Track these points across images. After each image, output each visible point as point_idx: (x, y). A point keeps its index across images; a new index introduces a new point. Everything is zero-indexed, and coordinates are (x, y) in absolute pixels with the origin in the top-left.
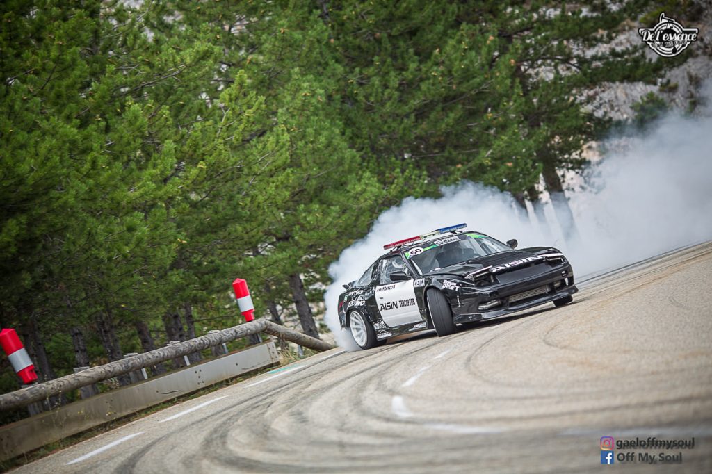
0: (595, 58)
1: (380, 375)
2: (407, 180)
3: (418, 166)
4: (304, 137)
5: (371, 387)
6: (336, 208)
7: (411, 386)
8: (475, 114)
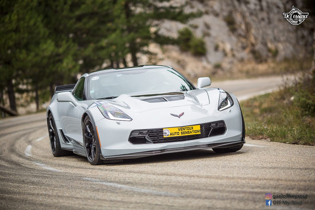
0: (162, 7)
1: (29, 133)
2: (68, 48)
3: (74, 40)
4: (24, 19)
5: (23, 138)
6: (32, 54)
7: (39, 142)
8: (104, 23)
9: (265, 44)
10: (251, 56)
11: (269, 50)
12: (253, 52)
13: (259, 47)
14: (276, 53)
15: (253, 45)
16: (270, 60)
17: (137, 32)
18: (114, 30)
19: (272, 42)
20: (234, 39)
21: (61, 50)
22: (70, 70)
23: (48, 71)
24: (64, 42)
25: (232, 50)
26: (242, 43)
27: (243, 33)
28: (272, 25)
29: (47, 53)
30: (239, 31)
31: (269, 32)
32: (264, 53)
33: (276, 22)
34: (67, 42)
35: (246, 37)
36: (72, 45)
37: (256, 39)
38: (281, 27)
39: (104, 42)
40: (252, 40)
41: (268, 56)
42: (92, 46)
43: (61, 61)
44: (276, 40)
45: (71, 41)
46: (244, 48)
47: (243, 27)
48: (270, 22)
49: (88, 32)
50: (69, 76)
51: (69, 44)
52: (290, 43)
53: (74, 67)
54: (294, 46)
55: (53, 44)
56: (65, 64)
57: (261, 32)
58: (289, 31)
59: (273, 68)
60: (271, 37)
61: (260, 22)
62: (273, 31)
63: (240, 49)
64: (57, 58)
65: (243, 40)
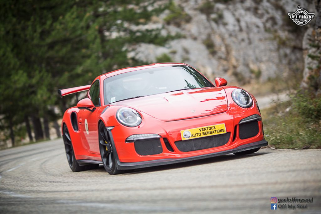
0: (138, 31)
2: (41, 78)
3: (47, 71)
8: (77, 49)
9: (247, 65)
10: (233, 78)
11: (252, 72)
12: (236, 74)
13: (241, 69)
14: (259, 74)
15: (235, 67)
16: (253, 81)
17: (113, 58)
18: (89, 57)
19: (254, 63)
20: (215, 62)
21: (34, 81)
22: (45, 102)
23: (21, 104)
24: (37, 72)
25: (213, 73)
26: (224, 66)
27: (223, 56)
28: (252, 46)
29: (20, 85)
30: (220, 54)
31: (250, 52)
32: (247, 75)
33: (256, 42)
34: (40, 72)
35: (226, 59)
36: (46, 74)
37: (237, 60)
38: (262, 46)
39: (79, 70)
40: (234, 62)
41: (251, 78)
42: (66, 75)
43: (34, 93)
44: (258, 60)
45: (44, 70)
46: (226, 71)
47: (223, 49)
48: (250, 43)
49: (62, 60)
50: (45, 108)
51: (41, 74)
52: (273, 62)
53: (49, 98)
54: (277, 65)
55: (25, 74)
56: (39, 96)
57: (242, 53)
58: (271, 50)
59: (258, 89)
60: (253, 58)
61: (240, 43)
62: (254, 52)
63: (222, 72)
64: (31, 90)
65: (225, 63)
